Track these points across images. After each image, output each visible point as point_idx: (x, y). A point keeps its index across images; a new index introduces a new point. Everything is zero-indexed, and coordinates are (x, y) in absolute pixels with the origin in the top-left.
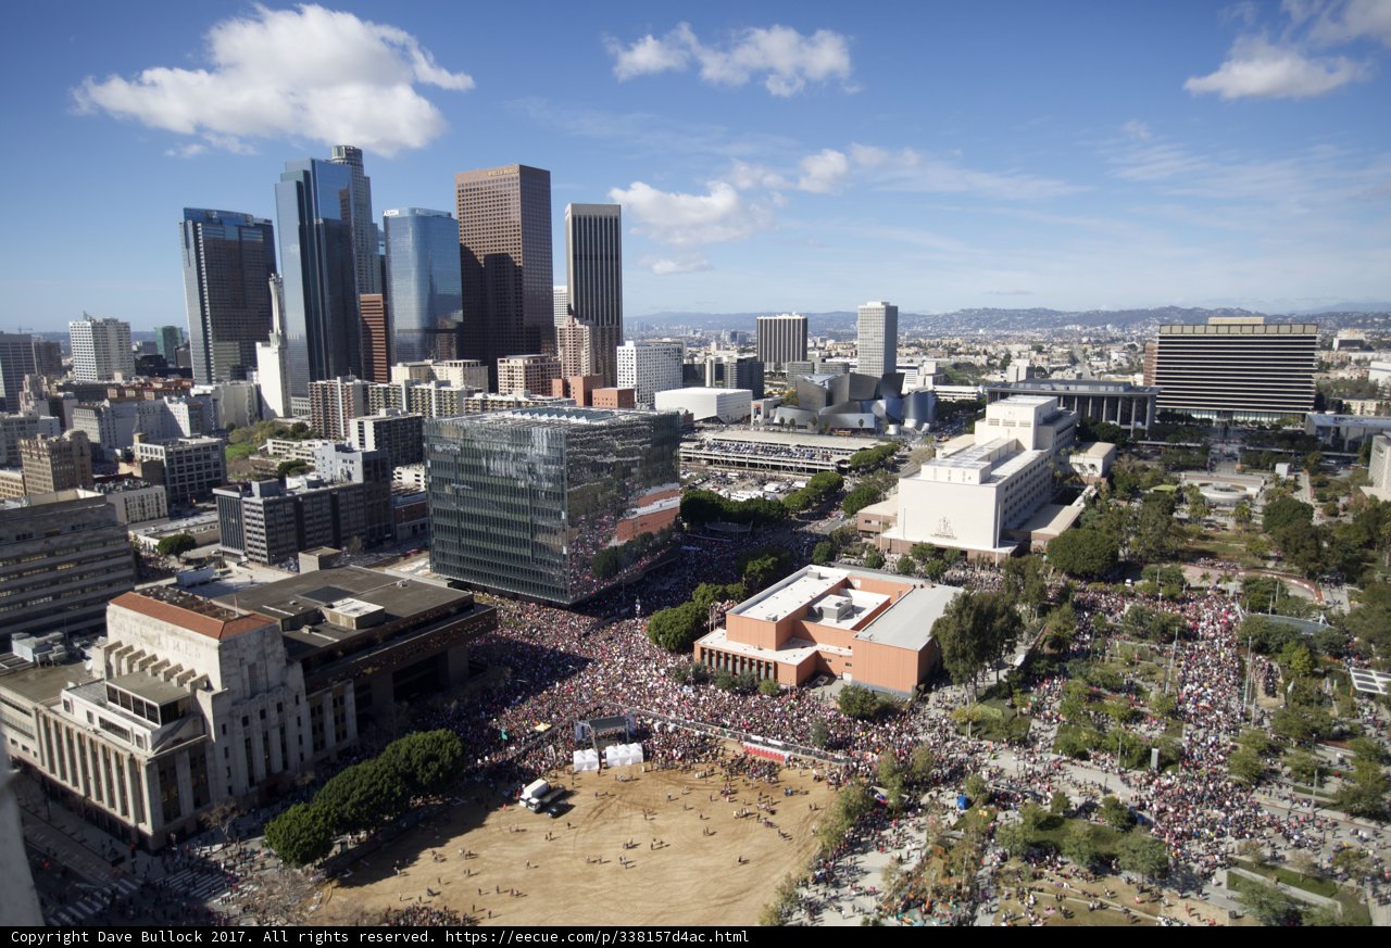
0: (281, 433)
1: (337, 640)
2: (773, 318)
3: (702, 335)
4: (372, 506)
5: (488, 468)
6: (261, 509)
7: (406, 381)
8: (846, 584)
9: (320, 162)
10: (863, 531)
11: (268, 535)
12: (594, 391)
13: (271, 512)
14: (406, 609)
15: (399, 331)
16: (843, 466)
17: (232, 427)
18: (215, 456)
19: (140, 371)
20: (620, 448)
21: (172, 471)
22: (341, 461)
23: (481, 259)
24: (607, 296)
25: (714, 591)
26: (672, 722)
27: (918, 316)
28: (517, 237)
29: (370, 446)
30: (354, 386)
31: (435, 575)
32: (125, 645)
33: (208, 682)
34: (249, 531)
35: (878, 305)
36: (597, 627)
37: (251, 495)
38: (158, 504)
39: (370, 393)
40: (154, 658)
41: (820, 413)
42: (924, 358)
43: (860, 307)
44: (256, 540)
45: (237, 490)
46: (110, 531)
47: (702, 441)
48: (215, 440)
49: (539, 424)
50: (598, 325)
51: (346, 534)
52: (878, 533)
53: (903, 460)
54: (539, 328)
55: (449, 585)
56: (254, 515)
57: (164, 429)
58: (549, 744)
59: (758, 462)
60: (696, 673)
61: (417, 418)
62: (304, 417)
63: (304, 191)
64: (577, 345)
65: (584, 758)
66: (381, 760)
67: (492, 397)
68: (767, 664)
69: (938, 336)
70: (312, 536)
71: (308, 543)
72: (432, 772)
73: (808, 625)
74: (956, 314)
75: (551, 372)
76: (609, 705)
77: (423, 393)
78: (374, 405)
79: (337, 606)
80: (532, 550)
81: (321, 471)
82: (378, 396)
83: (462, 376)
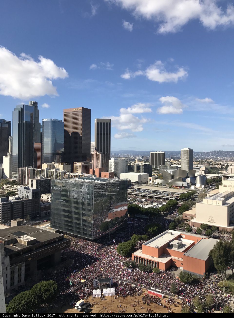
0: (8, 183)
1: (21, 249)
2: (155, 152)
3: (133, 157)
4: (34, 206)
5: (70, 195)
6: (1, 206)
7: (46, 168)
8: (180, 237)
9: (25, 105)
10: (185, 219)
11: (2, 214)
12: (102, 173)
13: (4, 207)
14: (43, 239)
15: (45, 154)
16: (177, 198)
20: (110, 190)
22: (26, 192)
23: (70, 134)
24: (106, 145)
25: (138, 237)
26: (125, 281)
27: (199, 153)
28: (81, 128)
29: (34, 188)
30: (31, 169)
31: (52, 228)
35: (187, 149)
36: (101, 248)
39: (35, 172)
41: (170, 182)
42: (201, 165)
43: (181, 150)
47: (134, 189)
49: (86, 182)
50: (103, 153)
51: (26, 215)
52: (190, 220)
53: (196, 197)
54: (86, 154)
55: (56, 232)
58: (85, 287)
59: (151, 196)
60: (132, 265)
61: (49, 179)
62: (16, 178)
63: (21, 113)
64: (97, 159)
65: (96, 292)
66: (31, 290)
67: (71, 174)
68: (155, 262)
69: (206, 159)
70: (15, 215)
71: (14, 217)
72: (47, 296)
73: (168, 250)
74: (210, 152)
75: (89, 167)
76: (105, 274)
77: (51, 172)
78: (36, 176)
79: (22, 238)
80: (82, 222)
81: (20, 195)
82: (38, 173)
83: (63, 167)
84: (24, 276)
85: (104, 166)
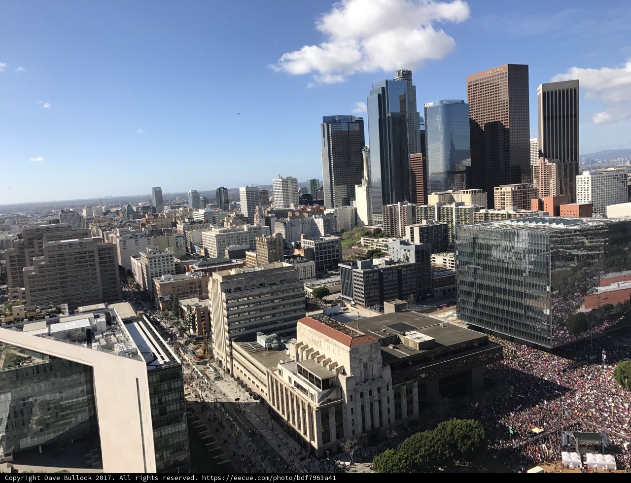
0: (368, 234)
1: (408, 355)
4: (419, 277)
6: (362, 275)
7: (437, 203)
9: (390, 81)
11: (365, 290)
12: (561, 206)
13: (367, 277)
14: (447, 341)
15: (432, 174)
17: (343, 231)
18: (337, 246)
19: (301, 203)
20: (589, 245)
21: (317, 253)
22: (403, 250)
23: (482, 126)
28: (506, 110)
29: (417, 241)
30: (407, 207)
31: (460, 321)
32: (304, 345)
33: (344, 370)
34: (355, 287)
36: (573, 368)
37: (357, 268)
38: (312, 271)
39: (416, 211)
40: (318, 353)
44: (359, 293)
45: (350, 265)
46: (296, 284)
48: (336, 238)
50: (561, 162)
51: (406, 293)
54: (519, 167)
55: (468, 328)
56: (358, 278)
57: (313, 233)
58: (543, 443)
61: (444, 225)
62: (379, 225)
63: (382, 99)
64: (547, 176)
65: (570, 458)
66: (435, 432)
67: (491, 211)
70: (387, 292)
71: (386, 296)
72: (467, 446)
75: (530, 195)
76: (586, 424)
77: (448, 210)
78: (418, 218)
79: (408, 335)
80: (525, 310)
81: (392, 256)
82: (421, 212)
83: (471, 199)
84: (418, 404)
85: (565, 191)
